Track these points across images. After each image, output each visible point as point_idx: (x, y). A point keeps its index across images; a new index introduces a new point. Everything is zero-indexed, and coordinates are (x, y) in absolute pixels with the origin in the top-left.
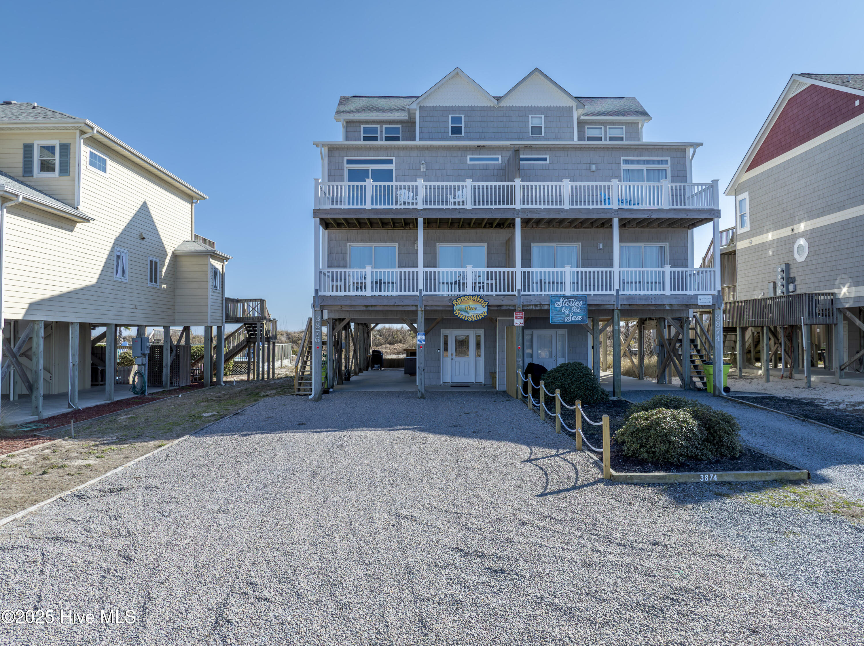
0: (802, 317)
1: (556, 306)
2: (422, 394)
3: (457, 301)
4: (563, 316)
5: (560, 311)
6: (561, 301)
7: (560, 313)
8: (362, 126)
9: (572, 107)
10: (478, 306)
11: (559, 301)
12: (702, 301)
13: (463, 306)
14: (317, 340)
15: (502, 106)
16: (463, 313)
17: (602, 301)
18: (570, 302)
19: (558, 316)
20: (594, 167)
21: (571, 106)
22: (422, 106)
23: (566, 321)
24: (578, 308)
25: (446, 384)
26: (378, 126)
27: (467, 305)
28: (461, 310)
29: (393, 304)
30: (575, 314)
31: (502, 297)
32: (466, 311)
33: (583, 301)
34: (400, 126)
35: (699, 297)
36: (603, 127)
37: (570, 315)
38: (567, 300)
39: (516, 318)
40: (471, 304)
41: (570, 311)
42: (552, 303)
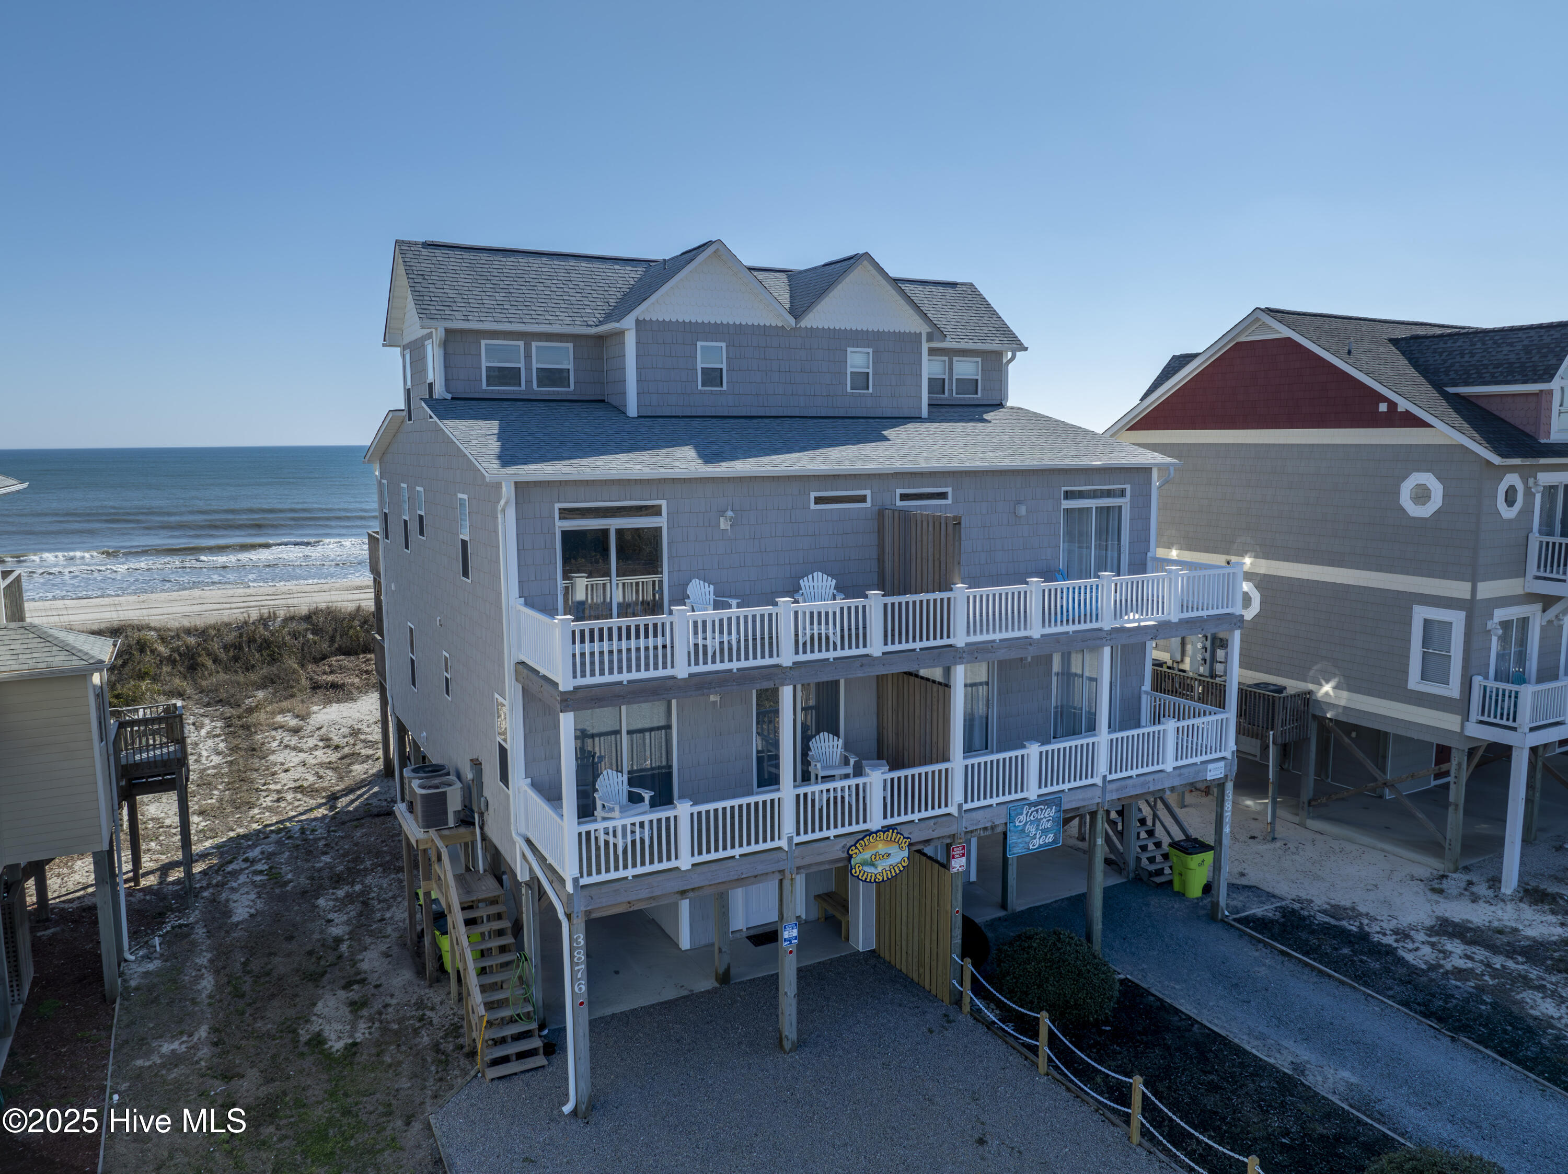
0: (1271, 733)
1: (1017, 824)
3: (857, 848)
4: (1027, 839)
5: (1023, 831)
6: (1025, 812)
7: (1023, 835)
8: (483, 342)
9: (920, 333)
10: (893, 849)
11: (1022, 814)
12: (1212, 773)
13: (867, 855)
14: (580, 989)
15: (803, 326)
16: (867, 869)
17: (1083, 800)
18: (1037, 811)
19: (1020, 840)
20: (1022, 510)
21: (918, 332)
22: (641, 318)
23: (1031, 847)
24: (1048, 821)
25: (738, 935)
26: (521, 343)
27: (874, 851)
28: (864, 863)
29: (736, 877)
30: (1045, 832)
31: (933, 821)
32: (873, 865)
33: (1056, 805)
34: (570, 345)
35: (1210, 766)
36: (946, 358)
37: (1038, 836)
38: (1033, 809)
39: (953, 857)
40: (881, 848)
41: (1037, 829)
42: (1011, 819)
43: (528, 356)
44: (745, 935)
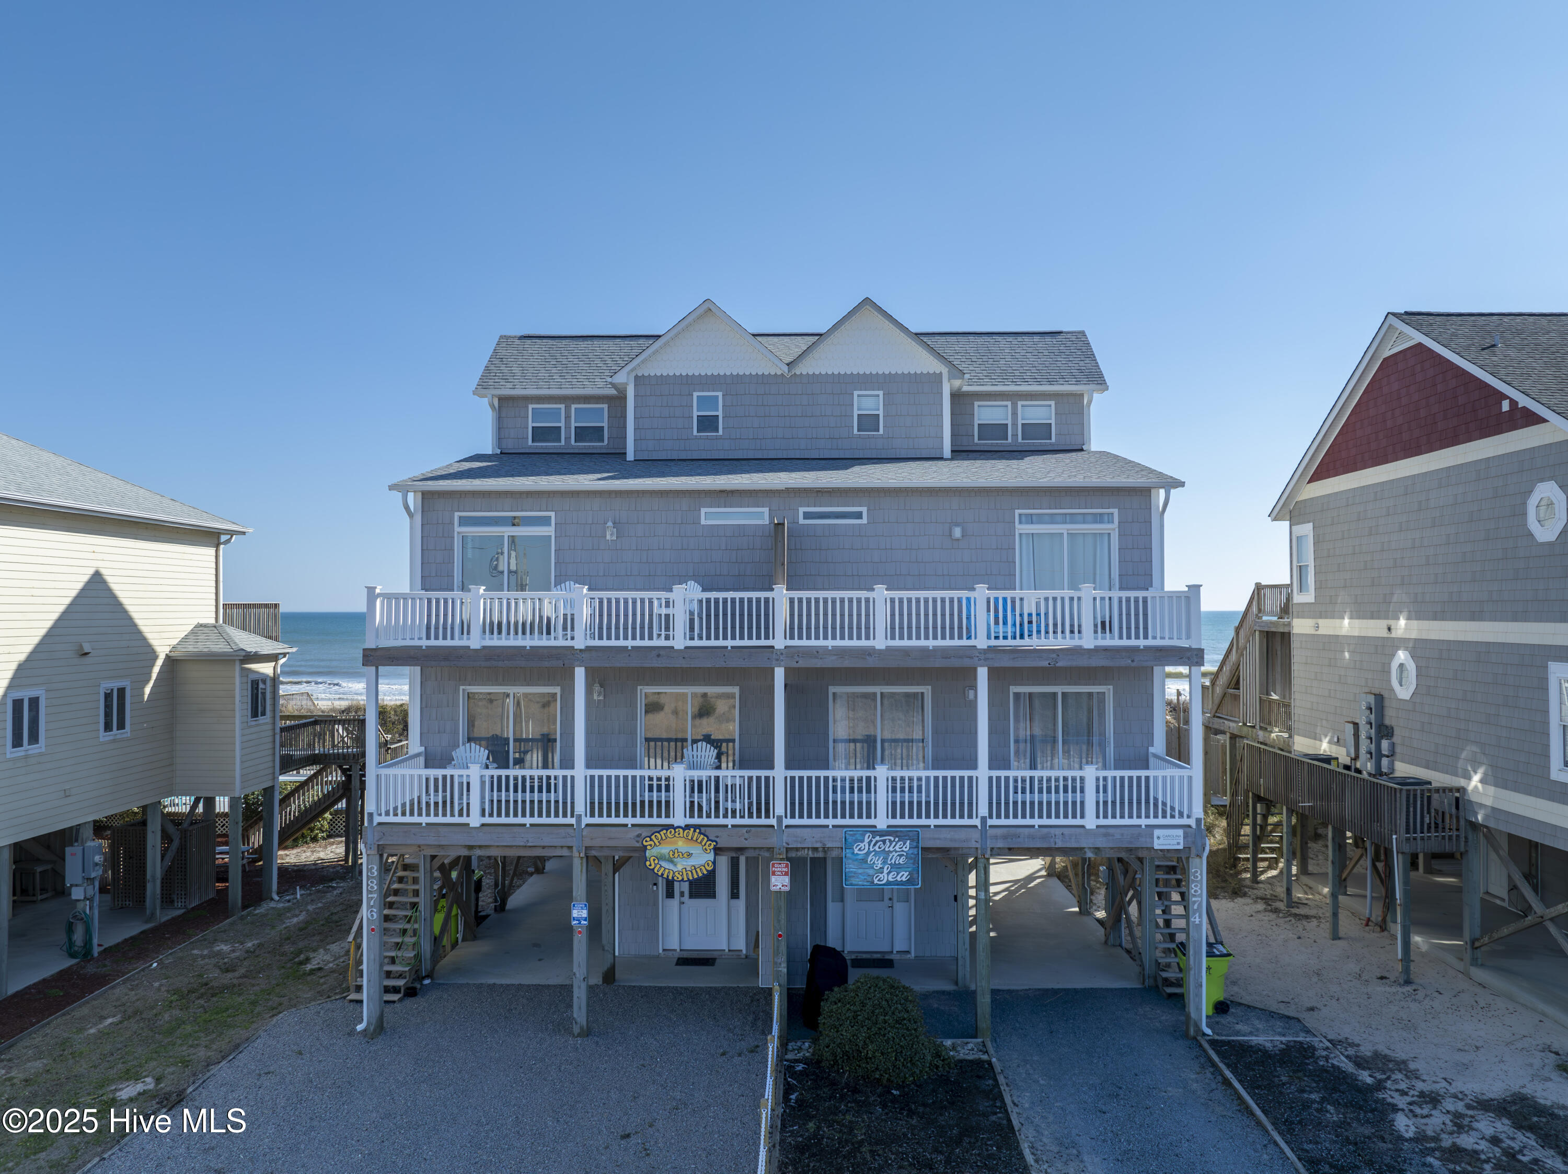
0: (1394, 837)
1: (856, 851)
2: (582, 1028)
3: (651, 840)
4: (871, 872)
5: (864, 860)
6: (867, 840)
7: (864, 866)
8: (531, 407)
9: (941, 373)
10: (696, 849)
11: (862, 841)
12: (1161, 841)
13: (665, 849)
14: (372, 916)
15: (798, 373)
16: (664, 864)
17: (951, 840)
18: (884, 842)
19: (860, 871)
20: (957, 532)
21: (938, 372)
22: (640, 374)
23: (876, 881)
24: (901, 856)
25: (670, 953)
26: (562, 406)
27: (673, 847)
28: (660, 858)
29: (522, 844)
30: (896, 867)
31: (745, 830)
32: (671, 861)
33: (912, 840)
34: (605, 406)
35: (1157, 832)
36: (1009, 403)
37: (886, 871)
38: (878, 838)
39: (774, 874)
40: (681, 845)
41: (885, 862)
42: (848, 845)
43: (568, 417)
44: (677, 955)
